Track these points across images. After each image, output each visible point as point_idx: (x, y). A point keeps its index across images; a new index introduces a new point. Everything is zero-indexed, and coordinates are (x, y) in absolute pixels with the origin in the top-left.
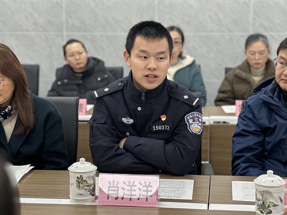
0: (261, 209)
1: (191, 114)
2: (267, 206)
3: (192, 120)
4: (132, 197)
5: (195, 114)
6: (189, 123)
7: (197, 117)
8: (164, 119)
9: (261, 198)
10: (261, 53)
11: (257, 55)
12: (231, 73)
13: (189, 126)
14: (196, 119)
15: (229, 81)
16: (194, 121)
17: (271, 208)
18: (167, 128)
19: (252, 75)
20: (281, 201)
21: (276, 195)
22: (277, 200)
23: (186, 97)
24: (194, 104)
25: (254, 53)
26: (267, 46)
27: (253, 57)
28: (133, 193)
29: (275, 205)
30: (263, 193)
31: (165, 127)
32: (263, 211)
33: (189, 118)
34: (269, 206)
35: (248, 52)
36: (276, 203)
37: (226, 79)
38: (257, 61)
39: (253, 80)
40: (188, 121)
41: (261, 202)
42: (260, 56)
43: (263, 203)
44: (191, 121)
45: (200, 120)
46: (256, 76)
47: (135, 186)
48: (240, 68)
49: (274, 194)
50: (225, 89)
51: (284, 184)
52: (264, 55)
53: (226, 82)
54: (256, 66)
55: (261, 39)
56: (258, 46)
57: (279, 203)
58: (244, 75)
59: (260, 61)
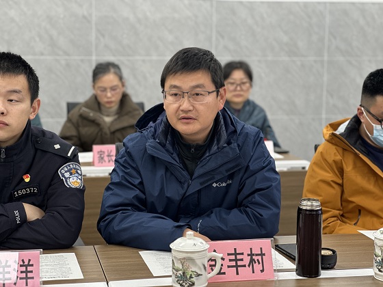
0: (181, 282)
1: (66, 166)
2: (188, 277)
3: (68, 173)
4: (6, 282)
5: (71, 166)
6: (65, 178)
7: (74, 169)
8: (27, 180)
9: (181, 268)
10: (113, 89)
11: (109, 90)
12: (75, 111)
13: (66, 181)
14: (73, 171)
15: (73, 124)
16: (71, 174)
17: (194, 279)
18: (34, 190)
19: (102, 114)
20: (205, 268)
21: (199, 262)
22: (200, 268)
23: (57, 147)
24: (69, 155)
25: (104, 90)
26: (121, 78)
27: (104, 93)
28: (7, 276)
29: (199, 275)
30: (183, 261)
31: (30, 190)
32: (184, 284)
33: (64, 172)
34: (191, 277)
35: (96, 86)
36: (199, 273)
37: (69, 120)
38: (109, 100)
39: (104, 121)
40: (63, 176)
41: (181, 272)
42: (113, 92)
43: (184, 273)
44: (67, 175)
45: (79, 172)
46: (108, 116)
47: (10, 266)
48: (87, 105)
49: (197, 261)
50: (68, 134)
51: (207, 248)
52: (118, 90)
53: (69, 125)
54: (108, 105)
55: (112, 70)
56: (109, 79)
57: (203, 272)
58: (92, 114)
59: (113, 99)
